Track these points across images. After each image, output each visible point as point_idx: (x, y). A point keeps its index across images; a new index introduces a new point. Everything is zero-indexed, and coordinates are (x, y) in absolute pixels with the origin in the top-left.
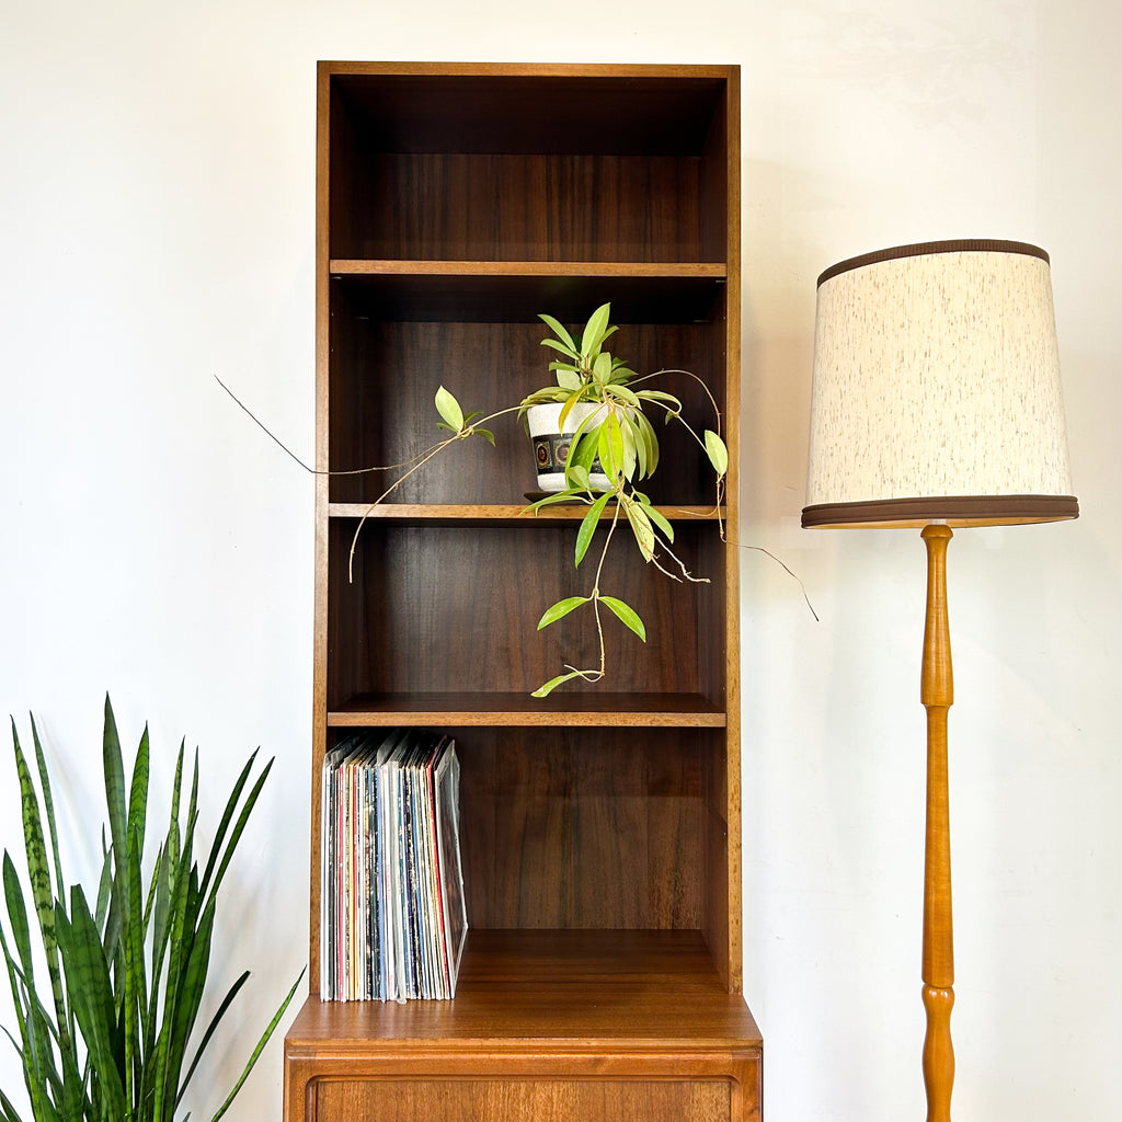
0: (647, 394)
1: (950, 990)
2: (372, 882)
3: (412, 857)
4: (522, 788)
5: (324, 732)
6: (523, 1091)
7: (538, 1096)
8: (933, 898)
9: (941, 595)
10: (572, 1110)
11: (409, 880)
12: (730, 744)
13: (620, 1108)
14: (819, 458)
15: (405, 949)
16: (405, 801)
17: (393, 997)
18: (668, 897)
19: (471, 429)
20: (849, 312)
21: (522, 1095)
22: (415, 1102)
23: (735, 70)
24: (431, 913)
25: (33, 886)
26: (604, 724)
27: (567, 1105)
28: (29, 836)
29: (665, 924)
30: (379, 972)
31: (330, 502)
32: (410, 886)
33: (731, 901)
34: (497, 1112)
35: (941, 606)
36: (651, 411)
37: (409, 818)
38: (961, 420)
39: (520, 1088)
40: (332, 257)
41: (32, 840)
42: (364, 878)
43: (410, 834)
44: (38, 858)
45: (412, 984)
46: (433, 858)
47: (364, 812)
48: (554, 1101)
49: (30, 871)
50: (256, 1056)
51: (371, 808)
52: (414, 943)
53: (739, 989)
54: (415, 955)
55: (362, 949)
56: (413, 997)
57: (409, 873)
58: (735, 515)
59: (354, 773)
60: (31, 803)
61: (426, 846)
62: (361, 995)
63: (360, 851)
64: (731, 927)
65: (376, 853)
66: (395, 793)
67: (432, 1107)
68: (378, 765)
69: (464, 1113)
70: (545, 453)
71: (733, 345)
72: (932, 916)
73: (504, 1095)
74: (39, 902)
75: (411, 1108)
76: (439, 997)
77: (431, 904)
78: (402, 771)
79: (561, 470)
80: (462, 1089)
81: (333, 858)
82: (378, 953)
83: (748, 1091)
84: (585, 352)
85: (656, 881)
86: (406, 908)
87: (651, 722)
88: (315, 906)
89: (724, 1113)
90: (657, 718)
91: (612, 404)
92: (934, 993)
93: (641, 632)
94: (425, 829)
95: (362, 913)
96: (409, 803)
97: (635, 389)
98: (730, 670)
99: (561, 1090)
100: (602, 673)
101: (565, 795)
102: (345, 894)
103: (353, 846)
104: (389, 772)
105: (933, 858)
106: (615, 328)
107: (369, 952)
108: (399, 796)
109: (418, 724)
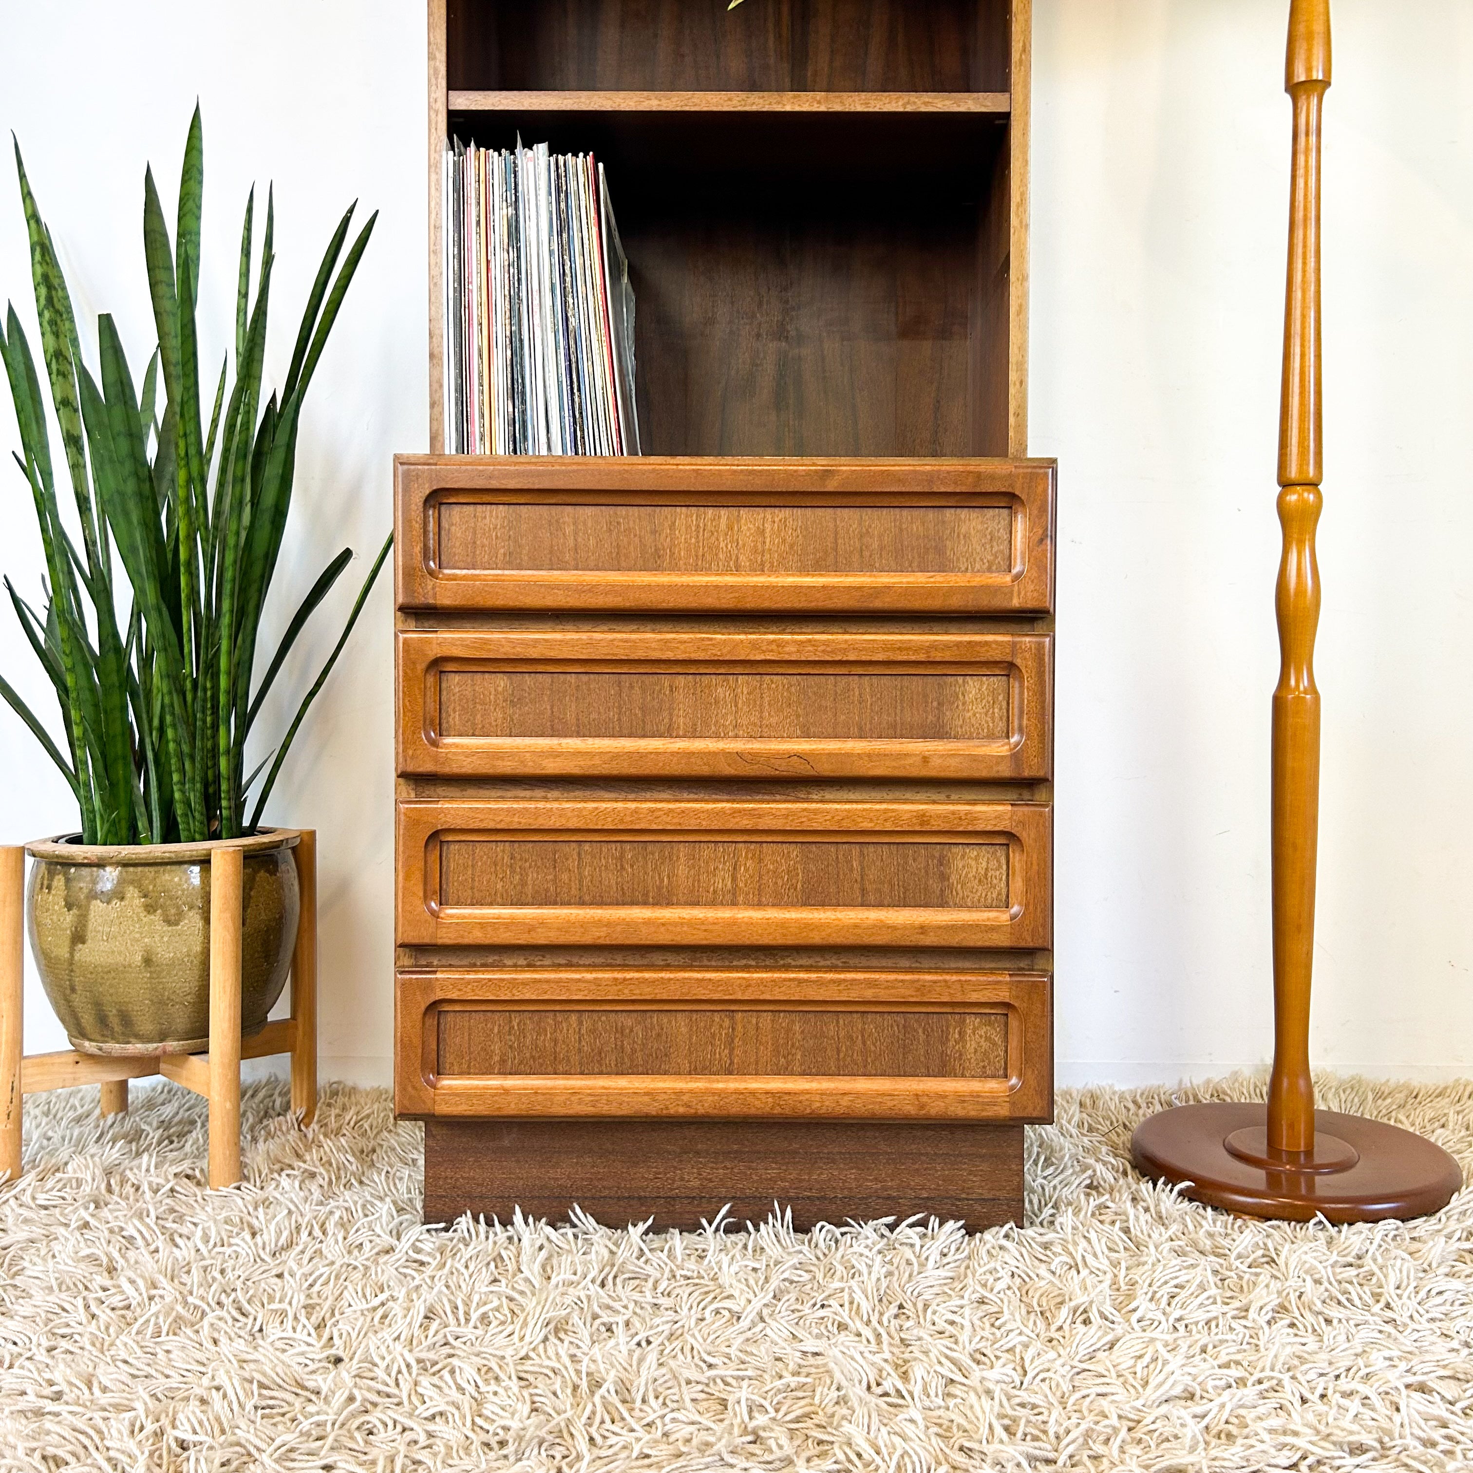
2: (514, 315)
3: (568, 279)
5: (443, 118)
6: (723, 522)
7: (744, 528)
10: (791, 546)
11: (565, 312)
12: (1015, 134)
13: (858, 545)
15: (561, 408)
16: (558, 203)
21: (722, 527)
22: (576, 533)
24: (596, 358)
25: (50, 374)
27: (784, 541)
28: (43, 301)
30: (525, 438)
32: (566, 321)
34: (688, 550)
37: (563, 226)
39: (719, 517)
41: (46, 307)
42: (502, 307)
43: (565, 248)
46: (598, 282)
47: (501, 215)
48: (767, 535)
49: (45, 352)
51: (511, 211)
54: (574, 416)
55: (502, 405)
57: (565, 303)
59: (486, 160)
60: (43, 255)
61: (587, 264)
63: (497, 270)
64: (1012, 390)
65: (519, 273)
68: (519, 151)
69: (643, 550)
73: (698, 526)
74: (59, 398)
75: (571, 542)
77: (595, 345)
78: (552, 159)
80: (640, 518)
81: (457, 279)
82: (524, 411)
83: (1035, 512)
86: (562, 351)
87: (904, 105)
89: (1002, 552)
90: (913, 99)
94: (586, 241)
95: (500, 358)
96: (563, 205)
99: (776, 520)
102: (476, 328)
103: (486, 262)
104: (535, 163)
107: (511, 409)
108: (550, 194)
109: (575, 107)
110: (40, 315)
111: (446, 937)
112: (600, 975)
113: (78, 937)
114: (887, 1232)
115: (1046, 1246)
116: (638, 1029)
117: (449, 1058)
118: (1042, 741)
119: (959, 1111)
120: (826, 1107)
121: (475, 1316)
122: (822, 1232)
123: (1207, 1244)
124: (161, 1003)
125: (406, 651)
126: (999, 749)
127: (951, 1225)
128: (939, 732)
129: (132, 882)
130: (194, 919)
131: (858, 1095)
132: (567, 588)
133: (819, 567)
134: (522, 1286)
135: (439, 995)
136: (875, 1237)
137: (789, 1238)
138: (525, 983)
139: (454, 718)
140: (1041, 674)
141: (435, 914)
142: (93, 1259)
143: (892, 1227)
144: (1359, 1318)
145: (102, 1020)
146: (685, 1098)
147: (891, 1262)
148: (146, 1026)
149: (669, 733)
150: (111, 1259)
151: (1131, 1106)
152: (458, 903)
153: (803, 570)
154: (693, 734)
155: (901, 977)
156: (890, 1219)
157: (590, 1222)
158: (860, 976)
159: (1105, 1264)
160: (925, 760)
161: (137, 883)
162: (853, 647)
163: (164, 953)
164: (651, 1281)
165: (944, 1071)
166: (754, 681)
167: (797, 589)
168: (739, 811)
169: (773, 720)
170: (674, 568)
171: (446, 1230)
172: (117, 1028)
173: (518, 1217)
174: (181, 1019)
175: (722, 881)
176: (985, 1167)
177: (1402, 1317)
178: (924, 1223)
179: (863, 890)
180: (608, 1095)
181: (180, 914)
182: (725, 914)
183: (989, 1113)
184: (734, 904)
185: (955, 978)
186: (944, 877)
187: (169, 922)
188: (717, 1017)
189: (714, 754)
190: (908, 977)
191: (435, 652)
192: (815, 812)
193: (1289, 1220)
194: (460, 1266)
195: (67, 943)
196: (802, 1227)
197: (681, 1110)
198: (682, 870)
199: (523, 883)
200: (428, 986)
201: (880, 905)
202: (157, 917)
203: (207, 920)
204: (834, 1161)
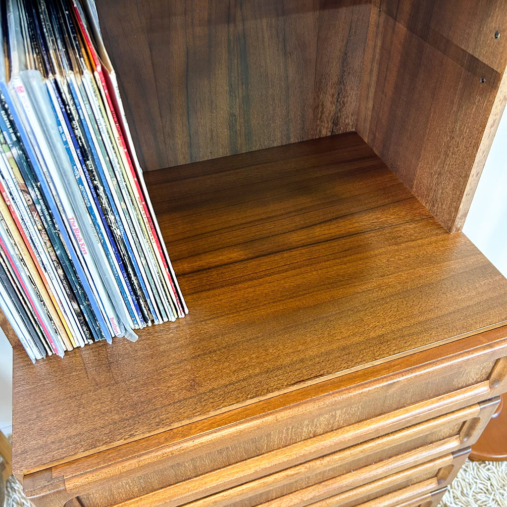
2: (53, 239)
3: (104, 201)
11: (109, 227)
15: (123, 292)
16: (72, 129)
17: (120, 333)
18: (330, 108)
29: (325, 133)
30: (96, 320)
32: (111, 234)
37: (85, 154)
42: (40, 241)
43: (92, 173)
47: (5, 159)
51: (16, 151)
52: (132, 285)
54: (136, 294)
55: (66, 305)
56: (141, 325)
57: (105, 220)
61: (122, 185)
62: (79, 340)
63: (22, 212)
65: (48, 208)
66: (50, 121)
76: (173, 319)
77: (145, 246)
82: (89, 305)
85: (321, 97)
86: (112, 255)
94: (116, 164)
95: (54, 275)
96: (78, 132)
101: (228, 22)
102: (18, 263)
103: (6, 208)
107: (76, 307)
108: (59, 124)
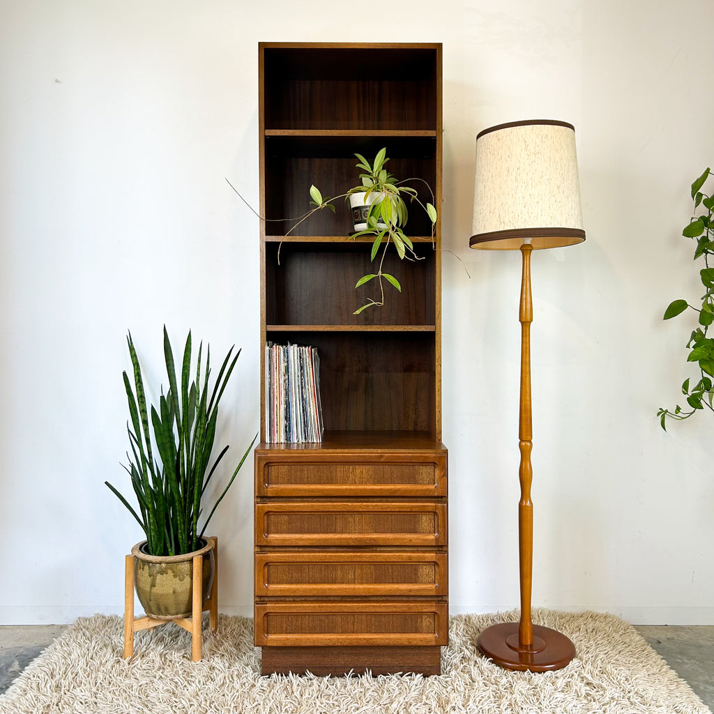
0: (402, 189)
1: (530, 441)
2: (287, 394)
3: (303, 384)
4: (347, 369)
5: (265, 333)
6: (351, 469)
7: (357, 471)
8: (523, 404)
9: (528, 274)
10: (371, 477)
11: (302, 393)
12: (437, 338)
13: (390, 476)
14: (475, 215)
15: (301, 422)
16: (300, 361)
17: (296, 441)
18: (412, 416)
19: (325, 204)
20: (488, 152)
21: (351, 471)
22: (308, 473)
23: (440, 45)
24: (312, 407)
26: (384, 330)
27: (369, 475)
29: (411, 428)
30: (290, 431)
31: (266, 235)
32: (302, 396)
33: (437, 404)
34: (341, 478)
35: (528, 279)
36: (403, 196)
37: (302, 368)
38: (532, 197)
40: (266, 128)
42: (283, 392)
43: (302, 375)
44: (141, 390)
45: (303, 437)
46: (312, 384)
47: (283, 365)
48: (364, 473)
50: (236, 473)
51: (286, 364)
52: (304, 419)
53: (440, 440)
54: (305, 424)
55: (283, 423)
56: (304, 441)
57: (302, 391)
58: (440, 240)
59: (278, 350)
61: (309, 380)
62: (283, 440)
63: (282, 382)
64: (437, 414)
65: (288, 382)
66: (296, 358)
67: (314, 476)
68: (289, 346)
69: (327, 478)
70: (357, 214)
71: (439, 166)
72: (523, 411)
73: (343, 471)
74: (141, 409)
75: (306, 476)
76: (315, 441)
77: (311, 403)
78: (299, 349)
79: (365, 222)
80: (326, 469)
81: (270, 384)
82: (290, 424)
83: (441, 468)
84: (375, 169)
85: (407, 409)
86: (301, 405)
87: (403, 329)
88: (263, 406)
89: (432, 478)
91: (387, 192)
92: (523, 444)
93: (399, 288)
94: (308, 372)
95: (283, 407)
96: (302, 362)
97: (397, 186)
98: (437, 307)
99: (366, 469)
100: (383, 304)
101: (366, 372)
102: (275, 399)
103: (279, 379)
104: (293, 350)
105: (524, 387)
106: (388, 159)
107: (286, 423)
108: (298, 359)
110: (136, 384)
111: (270, 594)
112: (315, 605)
113: (153, 585)
114: (400, 677)
115: (446, 682)
116: (326, 620)
117: (270, 629)
118: (444, 535)
119: (420, 643)
120: (382, 643)
121: (284, 710)
122: (381, 678)
123: (493, 681)
124: (177, 604)
125: (258, 510)
126: (432, 537)
127: (419, 675)
128: (415, 532)
129: (170, 568)
130: (188, 579)
131: (391, 639)
132: (305, 490)
133: (379, 482)
134: (294, 699)
135: (268, 611)
136: (396, 679)
137: (371, 679)
138: (293, 607)
139: (272, 528)
140: (444, 515)
141: (267, 587)
142: (168, 690)
143: (402, 676)
144: (531, 708)
145: (159, 609)
146: (340, 641)
147: (401, 689)
148: (173, 611)
149: (335, 532)
150: (173, 689)
151: (481, 621)
152: (273, 583)
153: (374, 484)
154: (342, 532)
155: (403, 604)
156: (401, 673)
157: (312, 676)
158: (392, 604)
159: (462, 689)
160: (411, 540)
161: (171, 569)
162: (388, 507)
163: (179, 590)
164: (332, 697)
165: (416, 631)
166: (360, 516)
167: (372, 490)
168: (355, 556)
169: (366, 528)
170: (336, 483)
171: (269, 678)
172: (164, 612)
173: (290, 674)
174: (183, 608)
175: (351, 576)
176: (429, 657)
177: (543, 707)
178: (411, 675)
179: (393, 579)
180: (317, 640)
181: (184, 578)
182: (352, 586)
183: (430, 644)
184: (354, 583)
185: (419, 604)
186: (416, 574)
187: (181, 580)
188: (349, 617)
189: (348, 539)
190: (406, 604)
191: (266, 510)
192: (378, 556)
193: (520, 671)
194: (276, 692)
195: (149, 586)
196: (374, 676)
197: (339, 644)
198: (339, 573)
199: (292, 577)
200: (265, 608)
201: (397, 583)
202: (177, 579)
203: (192, 579)
204: (384, 656)
